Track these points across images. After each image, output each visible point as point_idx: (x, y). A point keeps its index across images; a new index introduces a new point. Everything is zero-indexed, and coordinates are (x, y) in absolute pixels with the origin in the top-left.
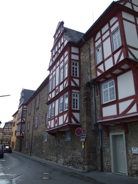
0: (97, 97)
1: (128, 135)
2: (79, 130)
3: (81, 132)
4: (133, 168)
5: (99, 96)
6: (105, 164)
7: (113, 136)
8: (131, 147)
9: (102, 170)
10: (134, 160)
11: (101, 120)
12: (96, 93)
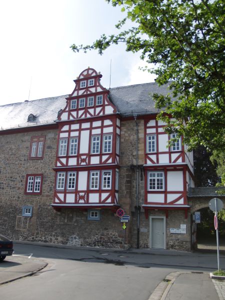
0: (141, 182)
1: (168, 219)
2: (121, 211)
3: (122, 213)
4: (170, 244)
5: (143, 181)
6: (141, 242)
7: (152, 219)
8: (170, 228)
9: (138, 248)
10: (171, 238)
11: (145, 204)
12: (140, 178)
